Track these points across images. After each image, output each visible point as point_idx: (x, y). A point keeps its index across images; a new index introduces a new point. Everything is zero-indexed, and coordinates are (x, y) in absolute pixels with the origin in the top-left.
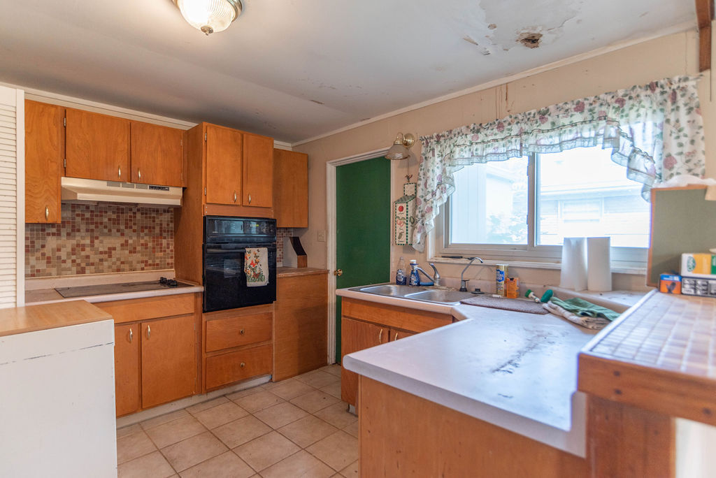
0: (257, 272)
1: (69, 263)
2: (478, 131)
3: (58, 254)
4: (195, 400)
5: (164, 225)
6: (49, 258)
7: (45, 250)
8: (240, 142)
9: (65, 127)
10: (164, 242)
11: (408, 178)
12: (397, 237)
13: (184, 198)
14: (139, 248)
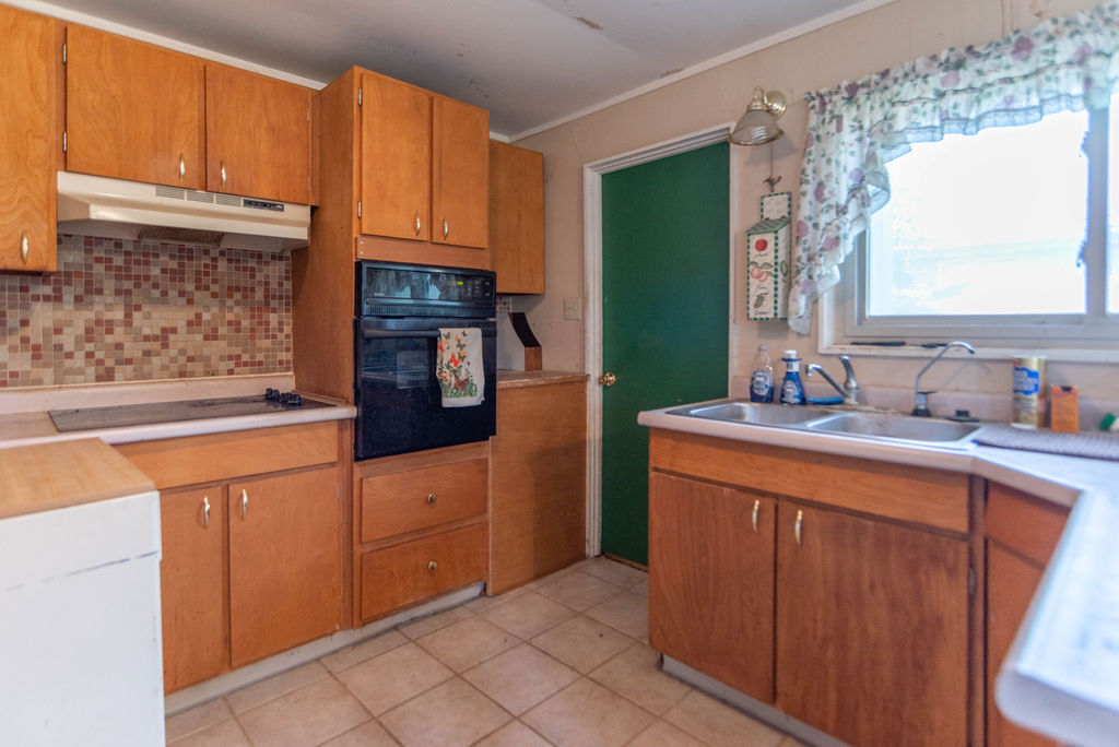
0: (462, 377)
1: (79, 360)
2: (960, 65)
3: (56, 339)
4: (340, 639)
5: (274, 285)
6: (36, 348)
7: (28, 331)
8: (426, 111)
9: (65, 64)
10: (273, 318)
11: (771, 182)
12: (751, 306)
13: (314, 227)
14: (223, 330)
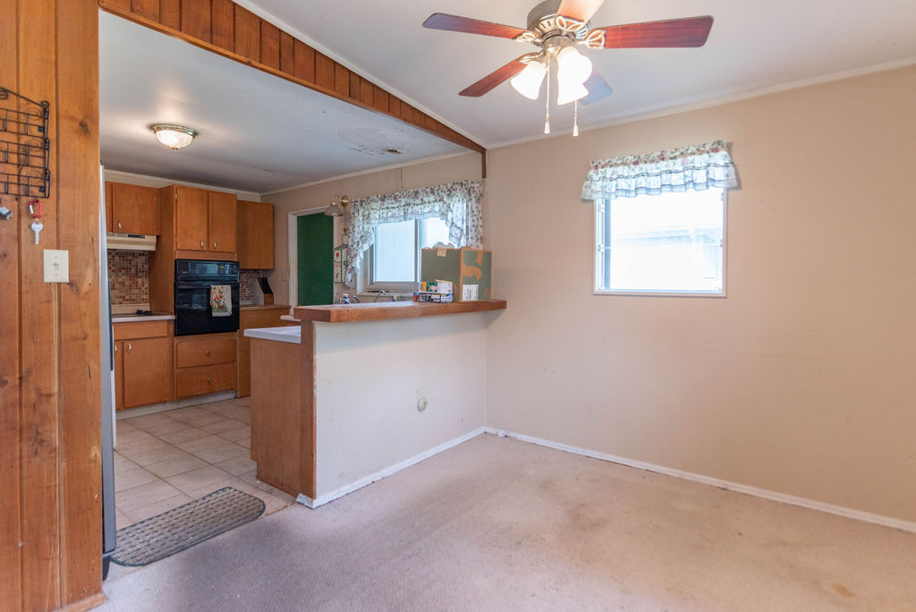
0: (221, 304)
2: (384, 200)
4: (168, 407)
5: (140, 266)
8: (205, 199)
10: (140, 281)
11: (344, 231)
13: (158, 244)
14: (117, 286)
